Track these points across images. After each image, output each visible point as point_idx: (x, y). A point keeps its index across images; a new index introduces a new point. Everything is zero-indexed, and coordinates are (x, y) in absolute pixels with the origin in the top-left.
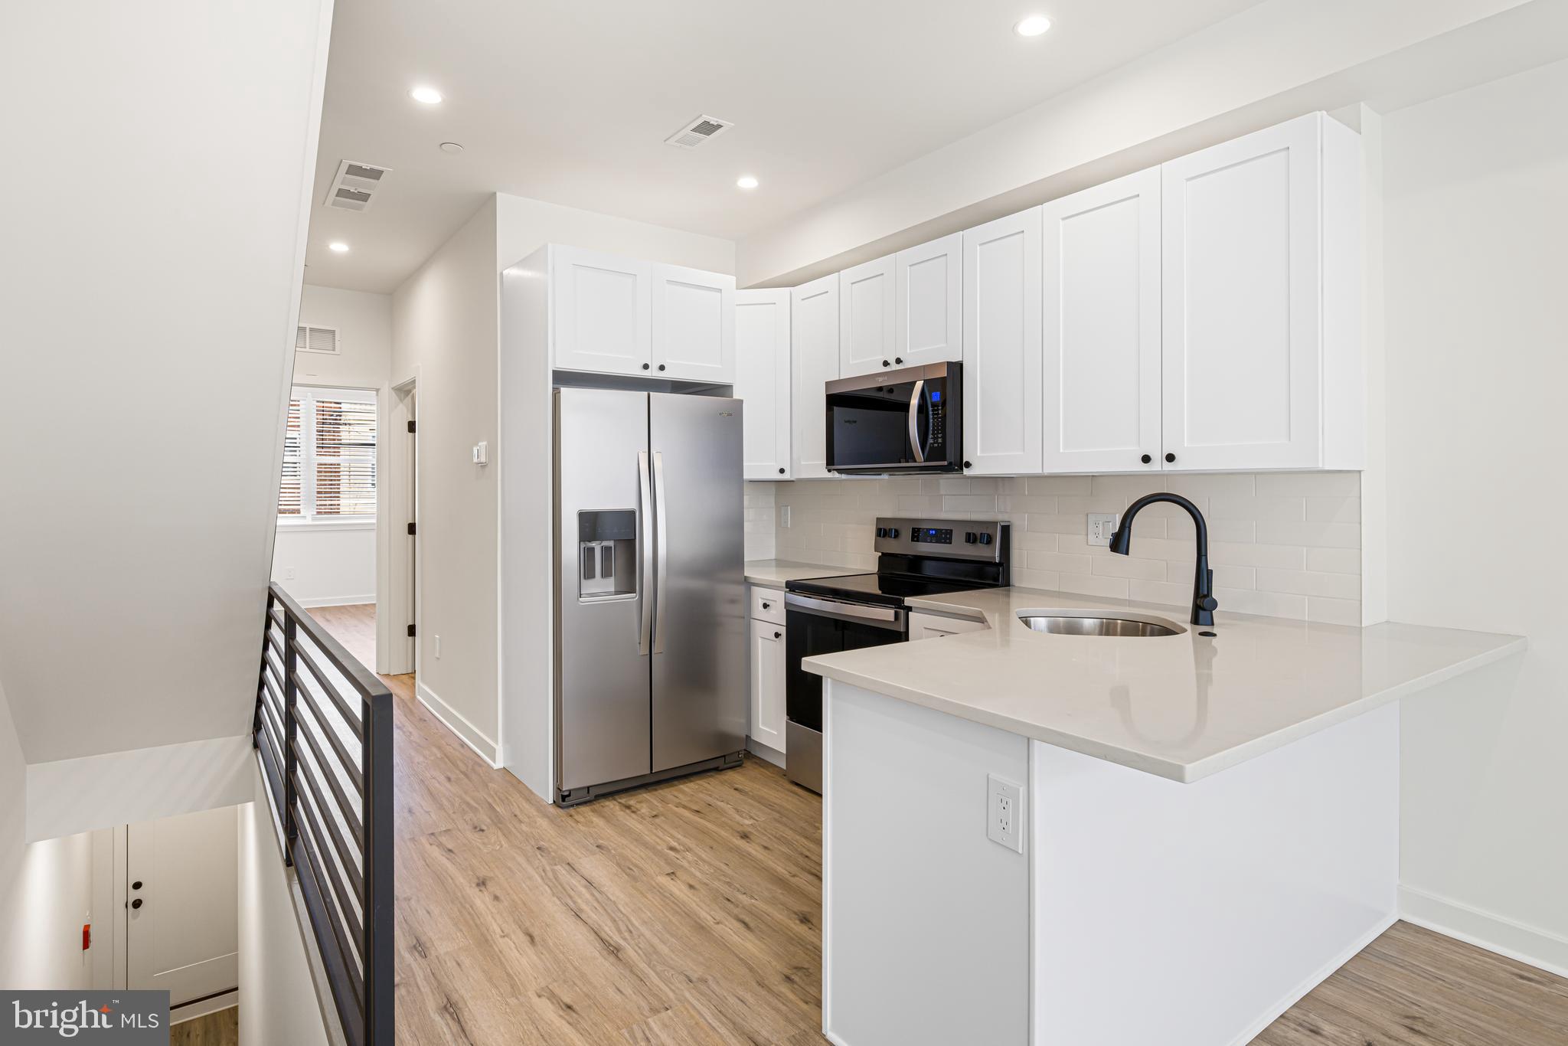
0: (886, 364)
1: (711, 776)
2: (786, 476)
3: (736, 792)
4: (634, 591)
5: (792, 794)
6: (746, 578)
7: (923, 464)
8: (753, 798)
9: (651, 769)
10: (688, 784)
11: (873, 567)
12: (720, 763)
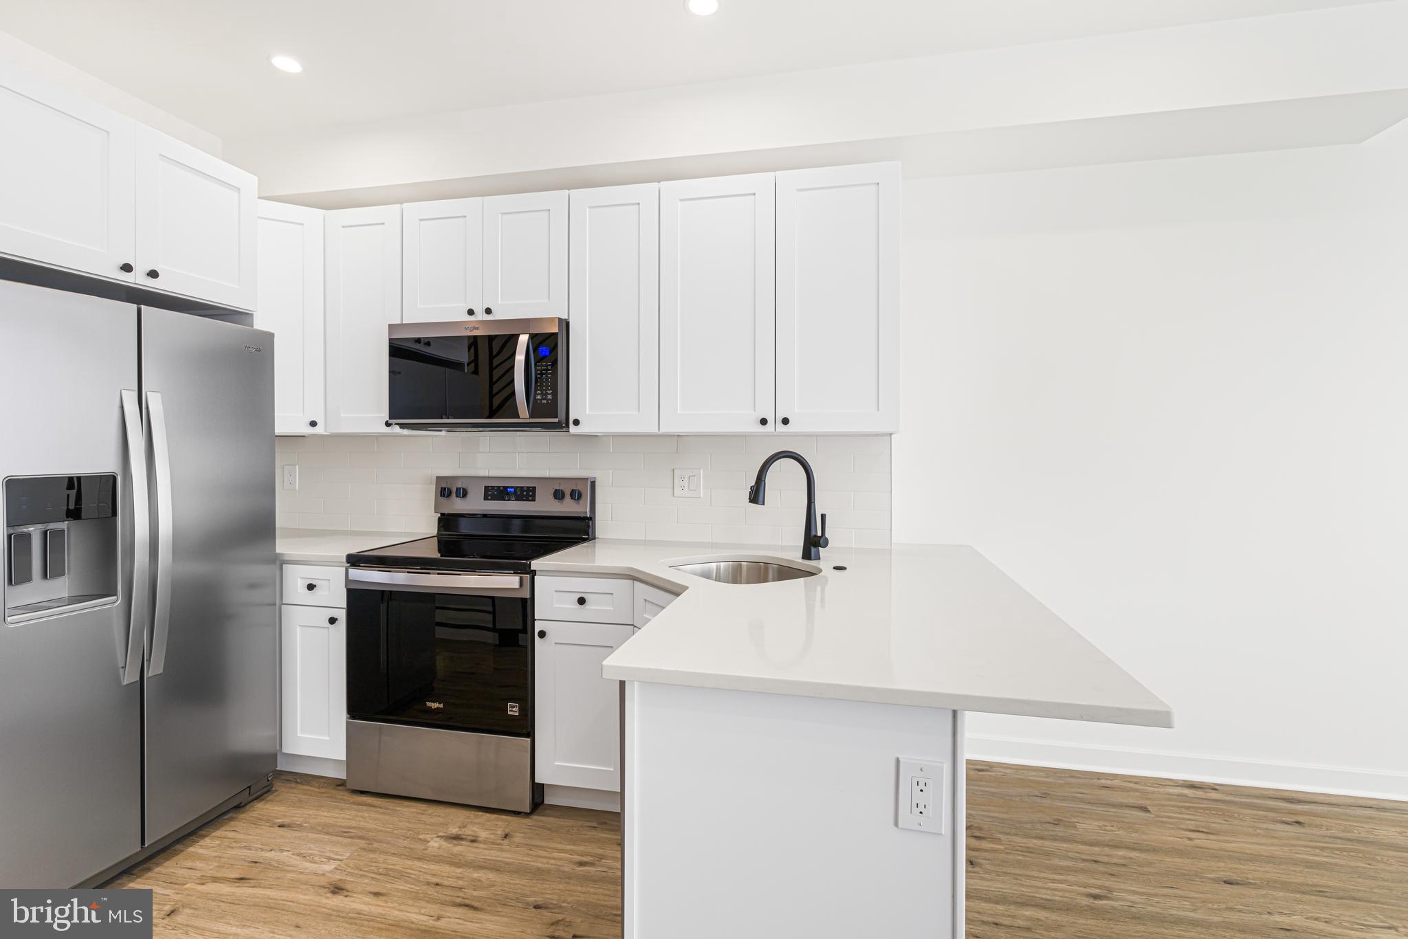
0: (471, 312)
1: (231, 819)
2: (319, 430)
3: (281, 829)
4: (113, 592)
5: (365, 808)
6: (278, 555)
7: (528, 421)
8: (313, 829)
9: (143, 842)
10: (202, 843)
11: (433, 530)
12: (244, 797)
